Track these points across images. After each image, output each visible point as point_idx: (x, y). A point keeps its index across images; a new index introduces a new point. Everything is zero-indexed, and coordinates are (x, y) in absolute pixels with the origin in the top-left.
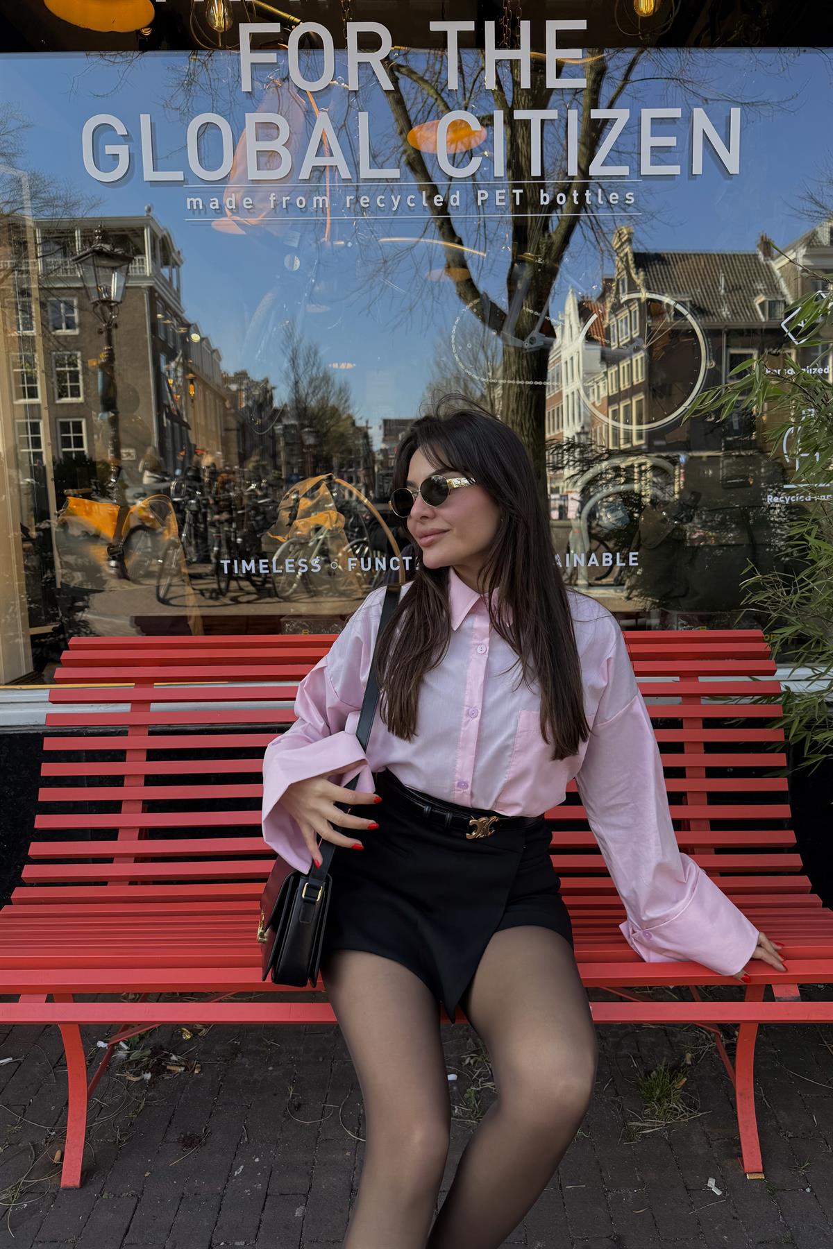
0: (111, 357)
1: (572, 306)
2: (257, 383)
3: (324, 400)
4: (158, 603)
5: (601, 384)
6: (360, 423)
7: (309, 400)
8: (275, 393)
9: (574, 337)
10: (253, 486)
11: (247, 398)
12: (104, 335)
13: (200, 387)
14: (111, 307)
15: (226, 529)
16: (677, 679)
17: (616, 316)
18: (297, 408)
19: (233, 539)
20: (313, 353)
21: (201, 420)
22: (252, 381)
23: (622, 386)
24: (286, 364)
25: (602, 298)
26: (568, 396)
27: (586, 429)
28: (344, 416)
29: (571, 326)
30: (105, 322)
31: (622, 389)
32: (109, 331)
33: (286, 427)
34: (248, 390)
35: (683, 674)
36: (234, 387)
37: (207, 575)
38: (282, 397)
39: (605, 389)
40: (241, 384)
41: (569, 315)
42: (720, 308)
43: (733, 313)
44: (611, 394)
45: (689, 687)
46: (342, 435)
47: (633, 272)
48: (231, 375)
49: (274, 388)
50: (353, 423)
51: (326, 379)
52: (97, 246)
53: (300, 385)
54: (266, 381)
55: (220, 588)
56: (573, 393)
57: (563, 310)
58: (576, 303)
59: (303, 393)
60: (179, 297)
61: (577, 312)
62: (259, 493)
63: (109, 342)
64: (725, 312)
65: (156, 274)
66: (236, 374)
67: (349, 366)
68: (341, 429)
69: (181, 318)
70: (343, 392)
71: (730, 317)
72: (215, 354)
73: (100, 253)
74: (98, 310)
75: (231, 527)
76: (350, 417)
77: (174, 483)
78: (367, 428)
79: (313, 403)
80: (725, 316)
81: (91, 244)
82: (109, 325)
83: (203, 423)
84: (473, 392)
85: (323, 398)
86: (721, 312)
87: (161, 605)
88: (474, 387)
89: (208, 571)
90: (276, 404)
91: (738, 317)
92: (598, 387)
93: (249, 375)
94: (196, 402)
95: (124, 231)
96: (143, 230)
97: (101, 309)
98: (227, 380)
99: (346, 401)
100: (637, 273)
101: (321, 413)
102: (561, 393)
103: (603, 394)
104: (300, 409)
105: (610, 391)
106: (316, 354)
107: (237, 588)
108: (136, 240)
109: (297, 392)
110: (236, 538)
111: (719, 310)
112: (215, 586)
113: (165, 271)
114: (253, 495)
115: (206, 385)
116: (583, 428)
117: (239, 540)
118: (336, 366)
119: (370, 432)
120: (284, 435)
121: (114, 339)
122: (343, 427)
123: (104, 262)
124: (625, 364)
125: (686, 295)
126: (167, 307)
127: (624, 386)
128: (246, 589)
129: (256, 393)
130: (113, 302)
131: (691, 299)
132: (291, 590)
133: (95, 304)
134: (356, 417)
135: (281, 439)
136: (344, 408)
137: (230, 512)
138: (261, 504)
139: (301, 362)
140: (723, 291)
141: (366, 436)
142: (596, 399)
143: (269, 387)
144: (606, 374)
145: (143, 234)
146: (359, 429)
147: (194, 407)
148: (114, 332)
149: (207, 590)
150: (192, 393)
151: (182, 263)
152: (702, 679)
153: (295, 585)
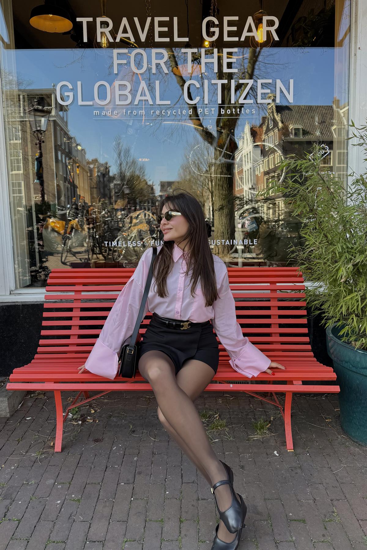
0: (41, 155)
1: (248, 132)
2: (102, 164)
3: (134, 172)
4: (61, 264)
5: (261, 166)
6: (150, 183)
7: (126, 173)
8: (111, 169)
9: (249, 144)
10: (104, 212)
11: (98, 172)
12: (38, 146)
14: (41, 133)
15: (92, 231)
16: (269, 284)
17: (267, 135)
18: (121, 176)
19: (94, 236)
20: (127, 151)
21: (82, 185)
22: (100, 164)
23: (270, 167)
24: (116, 156)
25: (261, 126)
26: (245, 171)
27: (254, 187)
28: (142, 180)
29: (247, 139)
30: (39, 140)
31: (270, 168)
32: (40, 144)
33: (115, 184)
34: (98, 167)
35: (271, 283)
36: (92, 166)
37: (83, 252)
38: (113, 171)
39: (262, 169)
40: (95, 165)
41: (246, 134)
42: (316, 131)
43: (321, 133)
44: (265, 171)
45: (273, 287)
46: (142, 189)
47: (275, 114)
48: (90, 160)
49: (110, 167)
50: (146, 183)
51: (134, 162)
52: (36, 107)
53: (122, 165)
54: (107, 163)
55: (89, 258)
56: (248, 170)
57: (243, 131)
58: (249, 128)
59: (123, 169)
60: (67, 126)
61: (250, 132)
62: (106, 216)
63: (40, 149)
64: (318, 133)
65: (57, 115)
66: (92, 160)
67: (146, 160)
68: (141, 186)
69: (68, 135)
70: (142, 168)
71: (320, 135)
72: (83, 151)
73: (36, 110)
74: (35, 134)
75: (94, 231)
76: (145, 180)
77: (68, 211)
78: (153, 185)
79: (128, 174)
80: (318, 135)
81: (33, 106)
82: (40, 141)
84: (202, 168)
85: (132, 172)
86: (316, 133)
87: (63, 265)
88: (203, 166)
89: (83, 250)
90: (111, 174)
91: (324, 136)
92: (260, 167)
93: (98, 161)
95: (43, 95)
96: (51, 95)
97: (37, 134)
98: (89, 163)
99: (144, 173)
100: (277, 115)
101: (132, 179)
102: (242, 170)
103: (262, 170)
104: (122, 177)
105: (265, 169)
106: (129, 151)
107: (96, 258)
108: (48, 100)
109: (121, 169)
110: (96, 235)
111: (315, 132)
112: (87, 257)
113: (61, 113)
114: (104, 217)
115: (83, 169)
116: (252, 186)
117: (97, 237)
118: (140, 160)
119: (154, 187)
120: (114, 188)
121: (42, 149)
122: (142, 185)
123: (39, 114)
124: (272, 157)
125: (300, 125)
126: (62, 129)
127: (272, 167)
128: (100, 258)
129: (102, 169)
130: (43, 131)
131: (302, 127)
132: (120, 259)
133: (34, 132)
134: (147, 181)
135: (113, 190)
136: (143, 176)
137: (93, 224)
138: (107, 220)
139: (122, 154)
140: (317, 123)
141: (152, 189)
142: (258, 173)
143: (108, 166)
144: (263, 161)
146: (149, 186)
147: (79, 178)
148: (42, 144)
149: (83, 258)
150: (78, 172)
151: (69, 109)
152: (277, 284)
153: (122, 257)
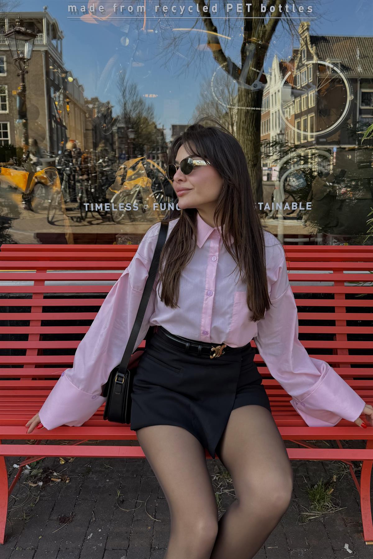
0: (24, 89)
1: (276, 67)
2: (103, 104)
3: (140, 114)
4: (48, 224)
5: (291, 107)
6: (159, 127)
7: (131, 114)
8: (113, 110)
9: (277, 82)
10: (101, 161)
11: (98, 112)
12: (21, 77)
13: (72, 106)
14: (25, 62)
15: (86, 184)
16: (332, 272)
17: (300, 70)
18: (125, 118)
19: (89, 190)
20: (134, 88)
21: (72, 124)
22: (101, 103)
23: (302, 108)
24: (120, 94)
25: (292, 61)
26: (273, 114)
27: (283, 132)
28: (150, 123)
29: (275, 76)
30: (21, 70)
31: (303, 110)
32: (23, 75)
33: (119, 128)
34: (98, 107)
35: (335, 270)
36: (91, 106)
37: (75, 209)
38: (117, 112)
39: (293, 110)
40: (94, 104)
41: (274, 69)
42: (357, 67)
43: (365, 70)
44: (296, 113)
45: (338, 276)
46: (150, 133)
47: (309, 46)
48: (90, 99)
49: (112, 107)
50: (156, 127)
51: (141, 102)
52: (17, 28)
53: (127, 106)
54: (108, 103)
55: (82, 217)
56: (276, 112)
57: (271, 66)
58: (278, 63)
59: (128, 110)
60: (61, 57)
61: (279, 68)
62: (104, 165)
63: (23, 81)
64: (359, 69)
65: (49, 44)
66: (93, 99)
67: (154, 96)
68: (149, 130)
69: (62, 68)
70: (150, 109)
71: (362, 72)
72: (80, 88)
73: (19, 32)
74: (17, 63)
75: (88, 183)
76: (154, 123)
77: (57, 158)
78: (163, 129)
79: (134, 115)
80: (359, 71)
81: (14, 27)
82: (23, 72)
83: (74, 125)
84: (221, 111)
85: (139, 113)
86: (357, 69)
87: (50, 225)
88: (222, 108)
89: (75, 207)
90: (114, 116)
91: (366, 72)
92: (290, 109)
93: (99, 100)
94: (70, 114)
95: (32, 20)
96: (42, 20)
97: (19, 63)
98: (87, 102)
99: (152, 114)
100: (312, 47)
101: (138, 121)
102: (269, 112)
103: (292, 113)
104: (127, 118)
105: (296, 111)
106: (135, 88)
107: (91, 216)
108: (39, 25)
109: (125, 109)
110: (91, 189)
111: (356, 68)
112: (79, 215)
113: (54, 42)
114: (101, 165)
115: (75, 104)
116: (281, 131)
117: (93, 190)
118: (147, 96)
119: (165, 132)
120: (118, 132)
121: (26, 81)
122: (151, 129)
123: (21, 37)
124: (305, 97)
125: (338, 59)
126: (55, 61)
127: (304, 108)
128: (96, 217)
129: (103, 109)
130: (26, 59)
131: (341, 62)
132: (121, 218)
133: (16, 60)
134: (157, 123)
135: (116, 135)
136: (151, 118)
137: (88, 175)
138: (105, 171)
139: (127, 92)
140: (358, 58)
141: (162, 134)
142: (288, 116)
143: (110, 106)
144: (294, 102)
145: (42, 21)
146: (159, 130)
147: (69, 117)
148: (26, 75)
149: (75, 217)
150: (68, 109)
151: (63, 37)
152: (345, 272)
153: (123, 215)
